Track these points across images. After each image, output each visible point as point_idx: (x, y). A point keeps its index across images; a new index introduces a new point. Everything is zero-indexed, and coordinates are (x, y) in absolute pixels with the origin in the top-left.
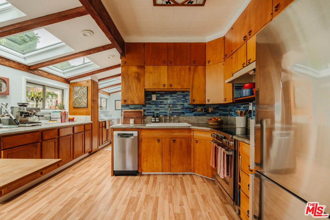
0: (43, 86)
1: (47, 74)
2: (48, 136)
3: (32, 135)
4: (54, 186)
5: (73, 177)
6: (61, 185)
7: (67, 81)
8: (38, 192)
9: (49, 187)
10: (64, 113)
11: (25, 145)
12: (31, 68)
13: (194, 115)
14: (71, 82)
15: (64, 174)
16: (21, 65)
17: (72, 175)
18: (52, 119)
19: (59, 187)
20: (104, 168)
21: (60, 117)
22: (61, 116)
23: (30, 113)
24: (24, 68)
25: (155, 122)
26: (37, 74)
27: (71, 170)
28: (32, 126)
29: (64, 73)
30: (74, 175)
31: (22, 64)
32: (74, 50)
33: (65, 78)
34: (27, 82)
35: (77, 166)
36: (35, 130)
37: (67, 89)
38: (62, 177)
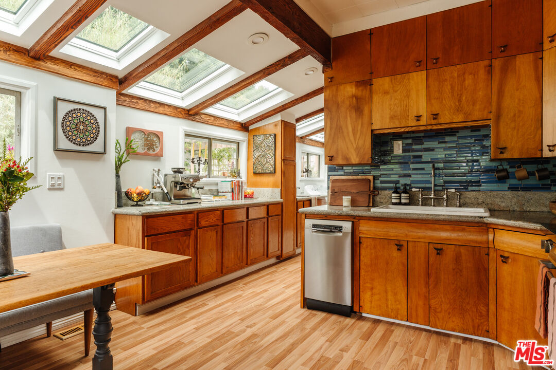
0: (209, 139)
1: (213, 118)
2: (206, 221)
3: (183, 218)
4: (210, 304)
5: (240, 296)
6: (220, 306)
7: (244, 127)
8: (187, 309)
9: (204, 305)
10: (236, 183)
11: (175, 232)
12: (191, 113)
13: (509, 188)
14: (251, 127)
15: (229, 288)
16: (179, 110)
17: (239, 293)
18: (220, 194)
19: (217, 308)
20: (294, 290)
21: (230, 190)
22: (232, 189)
23: (186, 183)
24: (182, 114)
25: (400, 204)
26: (199, 120)
27: (240, 284)
28: (188, 203)
29: (238, 114)
30: (243, 293)
31: (179, 108)
32: (244, 73)
33: (240, 123)
34: (185, 134)
35: (253, 279)
36: (187, 209)
37: (244, 141)
38: (226, 292)
